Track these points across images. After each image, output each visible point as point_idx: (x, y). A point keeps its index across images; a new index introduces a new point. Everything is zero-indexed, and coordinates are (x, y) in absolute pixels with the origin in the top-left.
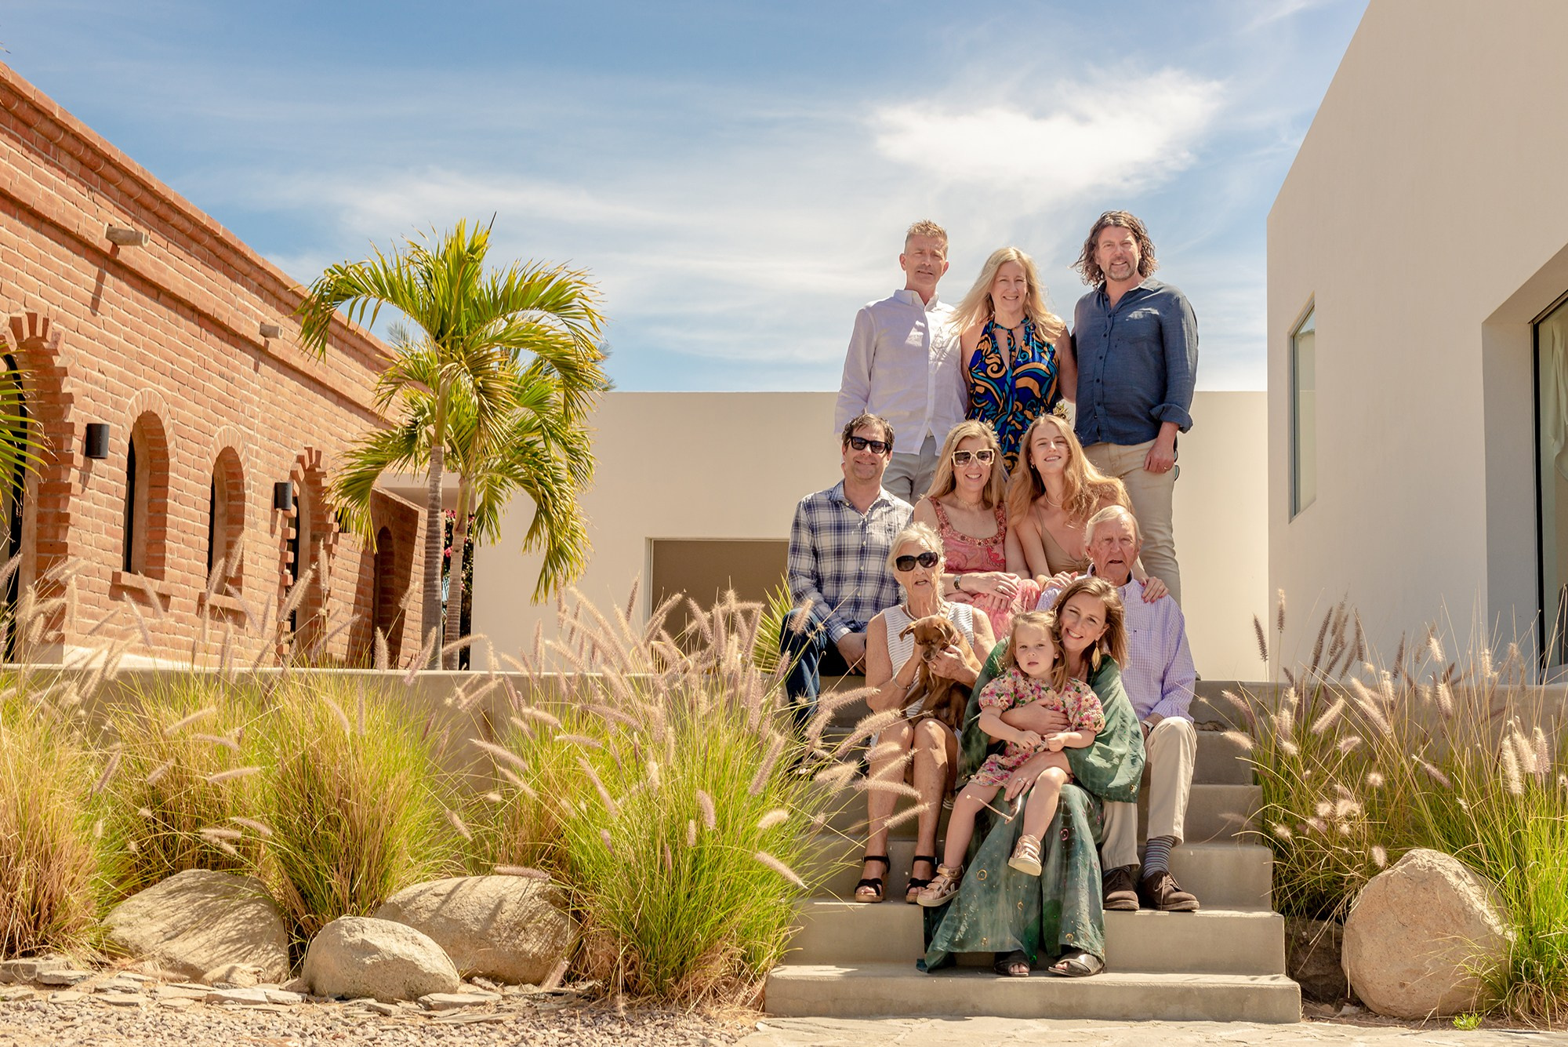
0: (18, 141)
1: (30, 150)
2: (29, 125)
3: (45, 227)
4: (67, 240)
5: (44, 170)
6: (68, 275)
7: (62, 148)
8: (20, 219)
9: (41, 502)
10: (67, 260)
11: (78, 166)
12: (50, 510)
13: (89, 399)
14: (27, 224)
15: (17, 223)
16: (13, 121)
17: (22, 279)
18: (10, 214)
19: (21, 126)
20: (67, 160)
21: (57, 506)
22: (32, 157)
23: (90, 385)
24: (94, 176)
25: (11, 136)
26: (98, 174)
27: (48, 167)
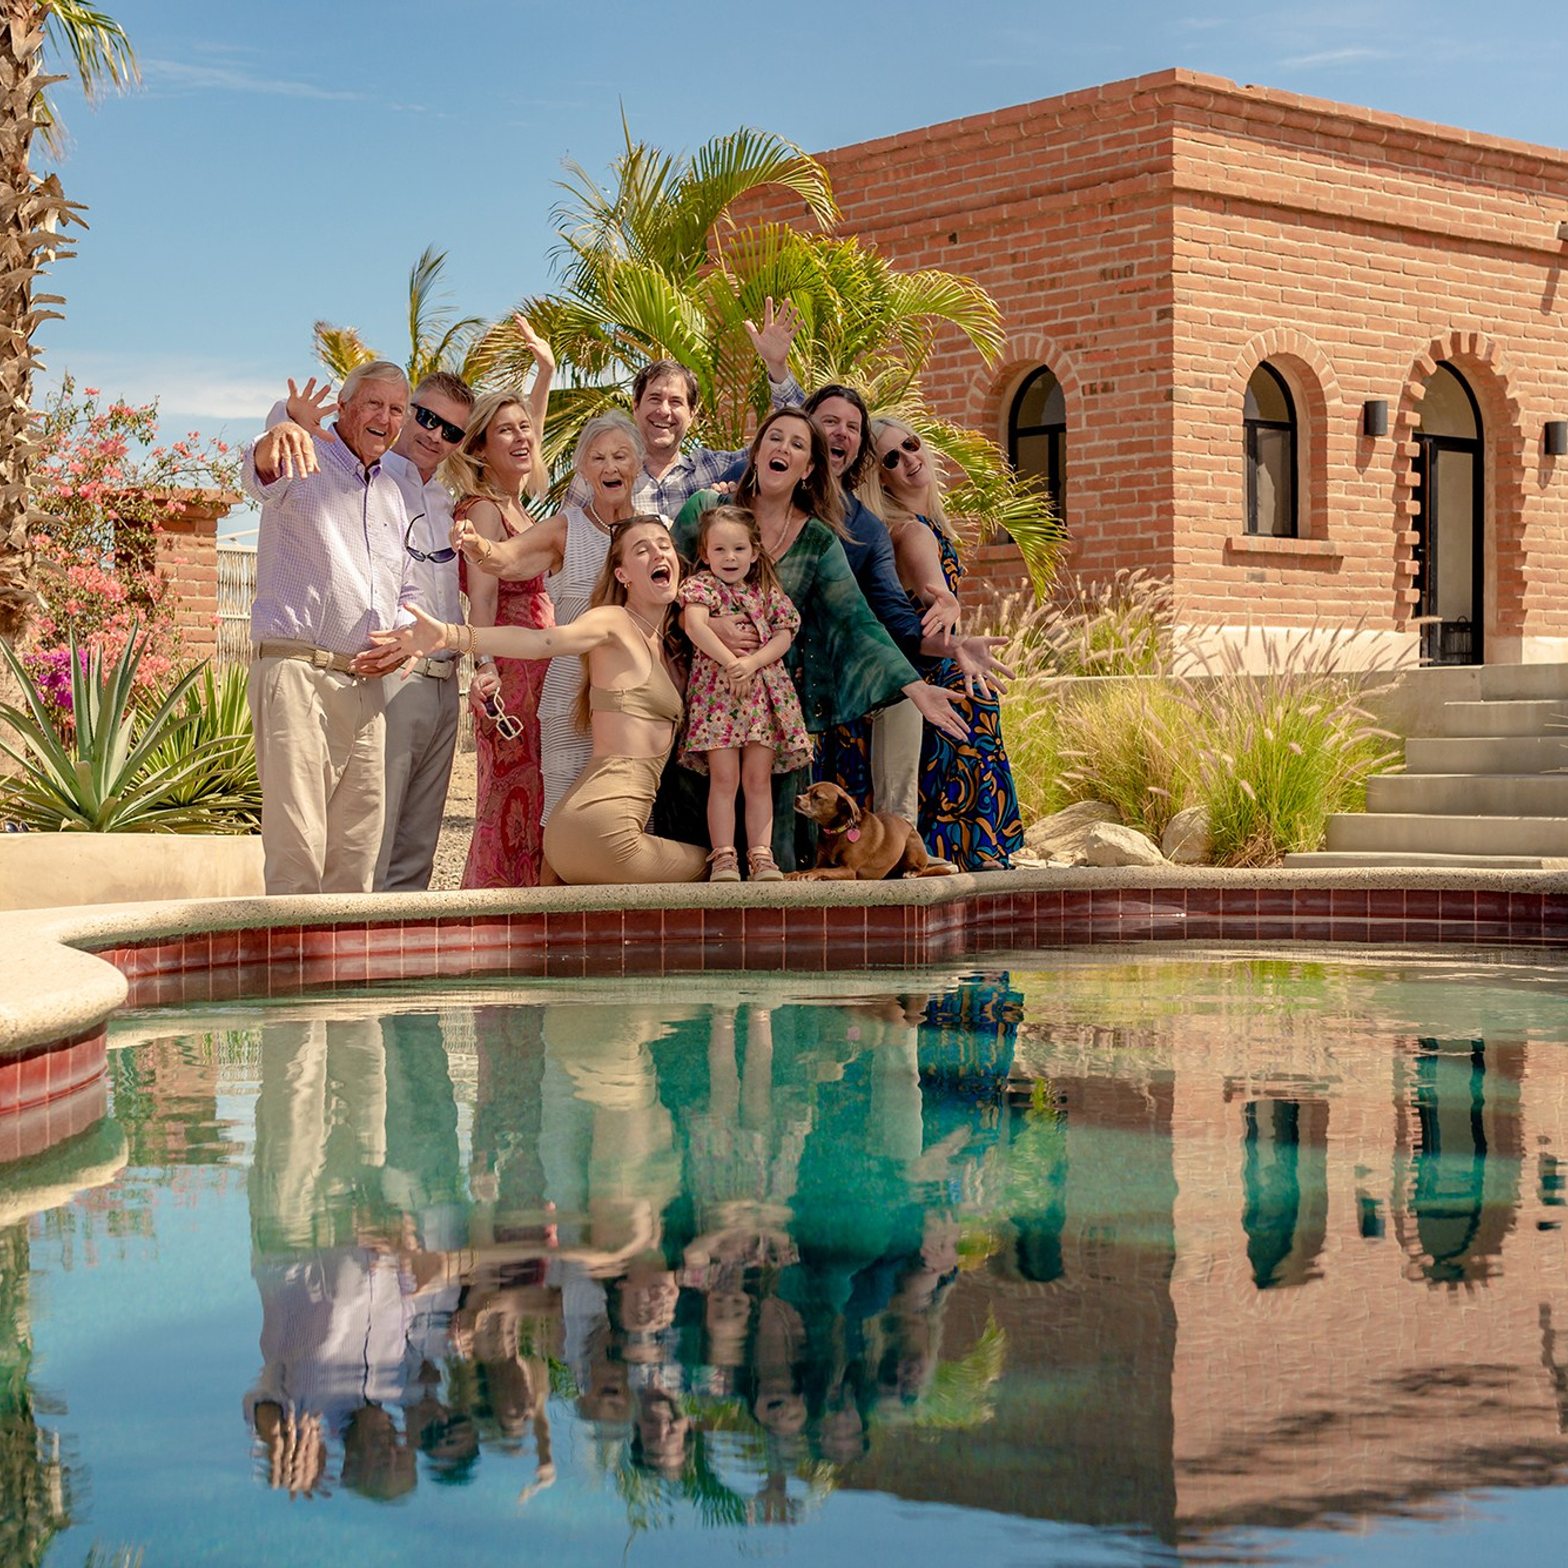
0: (1429, 175)
1: (1444, 179)
2: (1441, 157)
3: (1470, 246)
4: (1502, 251)
5: (1466, 193)
6: (1506, 285)
7: (1487, 166)
8: (1437, 247)
9: (1498, 505)
10: (1504, 270)
11: (1513, 177)
12: (1506, 511)
13: (1546, 399)
14: (1447, 249)
15: (1434, 252)
16: (1420, 159)
17: (1445, 302)
18: (1423, 245)
19: (1430, 160)
20: (1496, 176)
21: (1511, 506)
22: (1449, 184)
23: (1546, 385)
24: (1536, 180)
25: (1418, 173)
26: (1540, 177)
27: (1470, 188)
